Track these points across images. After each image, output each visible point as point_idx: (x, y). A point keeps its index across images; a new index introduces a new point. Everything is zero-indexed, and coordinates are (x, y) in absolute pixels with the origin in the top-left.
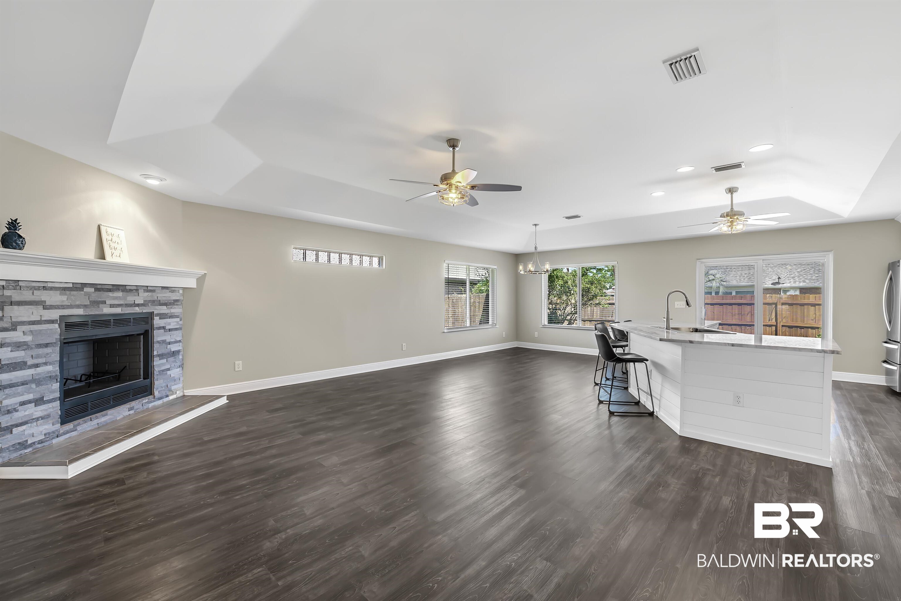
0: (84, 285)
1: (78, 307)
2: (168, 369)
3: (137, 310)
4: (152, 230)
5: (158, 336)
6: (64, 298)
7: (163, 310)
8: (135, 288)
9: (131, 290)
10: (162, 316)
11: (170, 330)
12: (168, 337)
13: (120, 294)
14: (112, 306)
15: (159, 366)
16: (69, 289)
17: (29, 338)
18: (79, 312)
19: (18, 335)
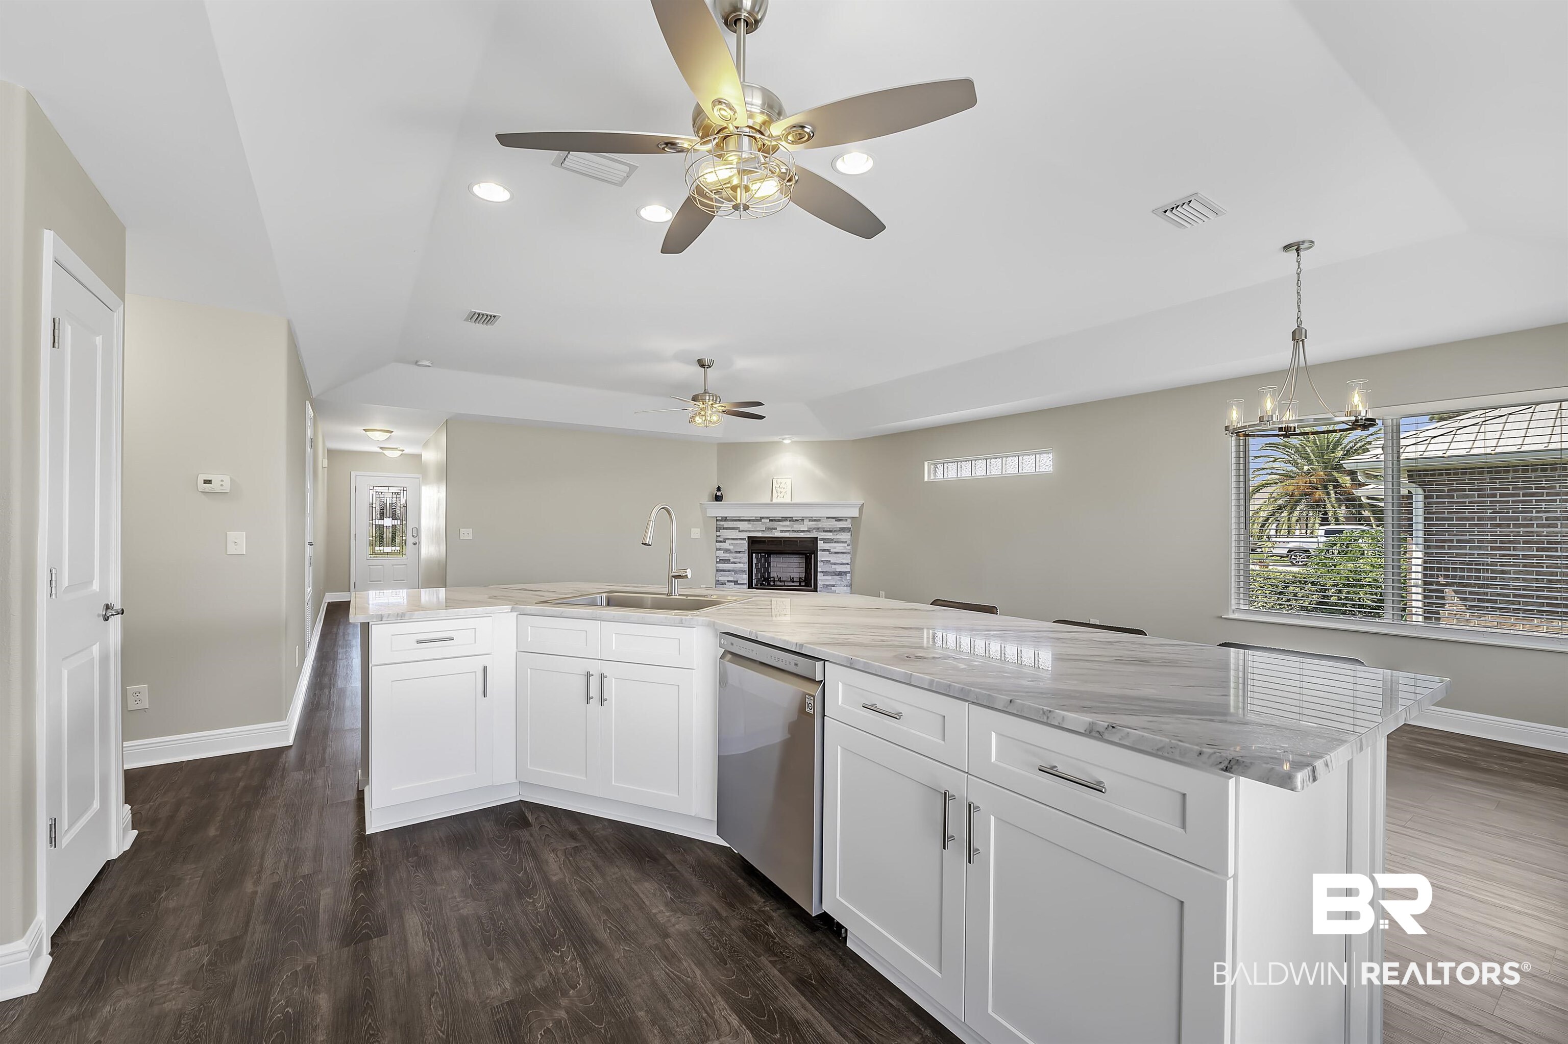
0: (762, 518)
1: (758, 531)
2: (834, 586)
3: (802, 535)
4: (819, 472)
5: (821, 556)
6: (750, 526)
7: (829, 535)
8: (801, 518)
9: (797, 521)
10: (826, 541)
11: (836, 553)
12: (833, 559)
13: (788, 523)
14: (782, 531)
15: (822, 580)
16: (753, 520)
17: (731, 547)
18: (759, 535)
19: (726, 545)
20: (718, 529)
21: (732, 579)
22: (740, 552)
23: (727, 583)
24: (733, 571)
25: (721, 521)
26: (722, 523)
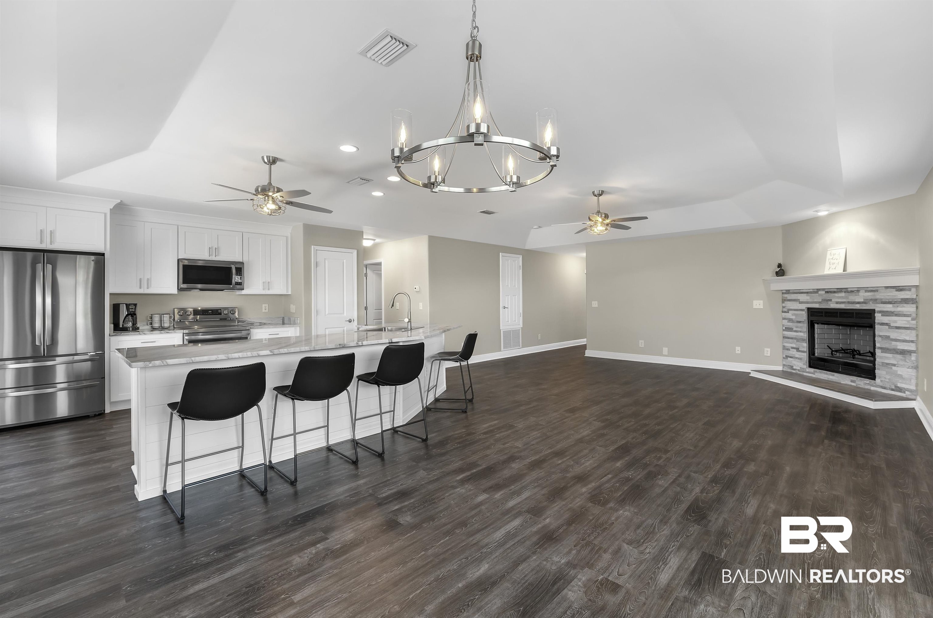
0: (818, 290)
1: (816, 303)
3: (858, 306)
5: (879, 330)
6: (808, 298)
7: (888, 307)
8: (856, 289)
9: (852, 291)
10: (883, 312)
13: (843, 294)
14: (837, 303)
16: (811, 293)
17: (793, 317)
18: (817, 306)
19: (790, 315)
20: (784, 300)
21: (794, 346)
22: (800, 322)
23: (791, 349)
24: (795, 338)
25: (786, 293)
26: (786, 295)
